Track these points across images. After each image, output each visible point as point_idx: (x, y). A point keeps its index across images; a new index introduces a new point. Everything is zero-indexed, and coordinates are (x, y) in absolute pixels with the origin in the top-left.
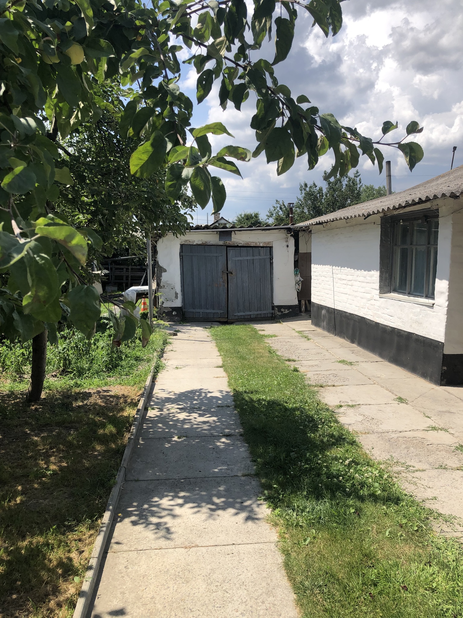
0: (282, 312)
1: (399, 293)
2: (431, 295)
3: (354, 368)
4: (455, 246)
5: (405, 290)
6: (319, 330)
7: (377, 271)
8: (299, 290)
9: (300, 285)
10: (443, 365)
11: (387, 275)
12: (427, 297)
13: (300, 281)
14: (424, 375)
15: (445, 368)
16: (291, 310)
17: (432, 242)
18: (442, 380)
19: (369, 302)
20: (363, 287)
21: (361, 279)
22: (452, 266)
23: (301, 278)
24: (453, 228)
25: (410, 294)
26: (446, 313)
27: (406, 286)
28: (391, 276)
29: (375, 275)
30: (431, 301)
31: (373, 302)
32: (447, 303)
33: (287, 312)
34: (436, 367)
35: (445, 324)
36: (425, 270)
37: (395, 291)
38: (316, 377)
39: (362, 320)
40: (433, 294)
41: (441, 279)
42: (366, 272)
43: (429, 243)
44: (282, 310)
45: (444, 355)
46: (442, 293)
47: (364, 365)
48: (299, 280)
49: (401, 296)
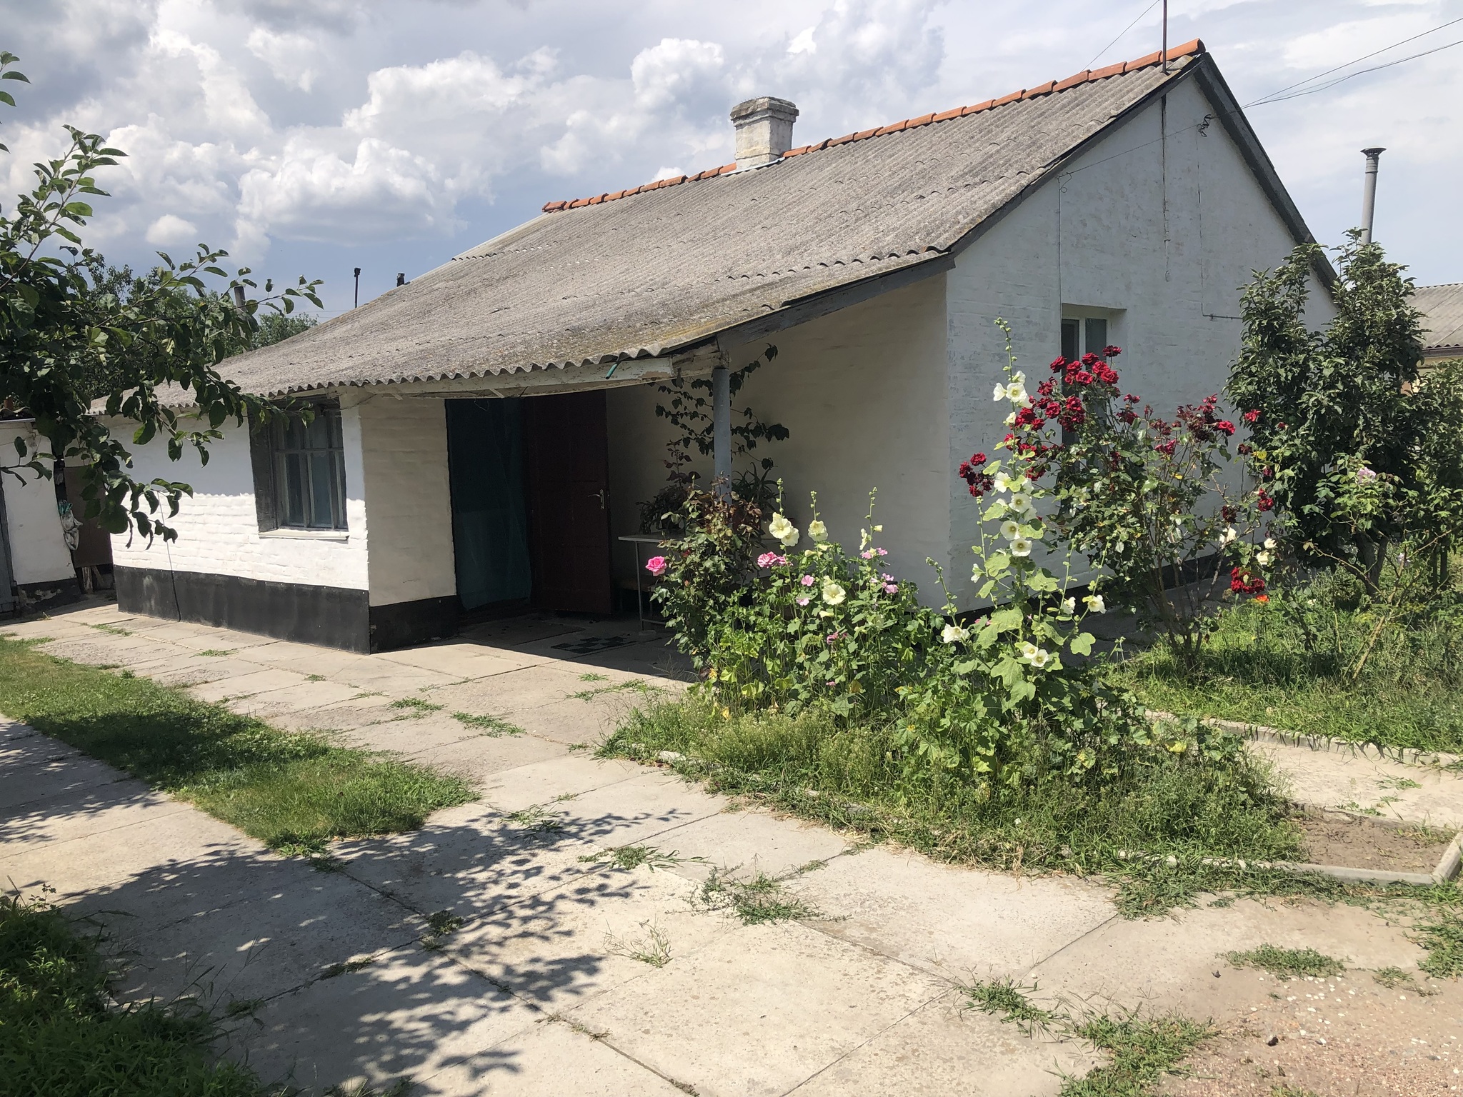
0: (38, 597)
1: (292, 527)
2: (341, 525)
3: (233, 657)
4: (367, 451)
5: (302, 521)
6: (141, 618)
7: (250, 494)
8: (74, 546)
9: (77, 535)
10: (371, 623)
11: (269, 500)
12: (337, 528)
13: (75, 526)
14: (346, 646)
15: (374, 627)
16: (59, 591)
17: (335, 445)
18: (371, 645)
19: (242, 549)
20: (226, 525)
21: (222, 510)
22: (366, 480)
23: (76, 522)
24: (362, 425)
25: (310, 526)
26: (366, 546)
27: (302, 515)
28: (275, 501)
29: (248, 501)
30: (342, 534)
31: (248, 547)
32: (367, 532)
33: (50, 595)
34: (361, 629)
35: (366, 563)
36: (329, 486)
37: (285, 524)
38: (169, 678)
39: (233, 582)
40: (345, 522)
41: (353, 499)
42: (231, 498)
43: (330, 447)
44: (39, 593)
45: (370, 608)
46: (358, 519)
47: (248, 651)
48: (72, 524)
49: (296, 532)
